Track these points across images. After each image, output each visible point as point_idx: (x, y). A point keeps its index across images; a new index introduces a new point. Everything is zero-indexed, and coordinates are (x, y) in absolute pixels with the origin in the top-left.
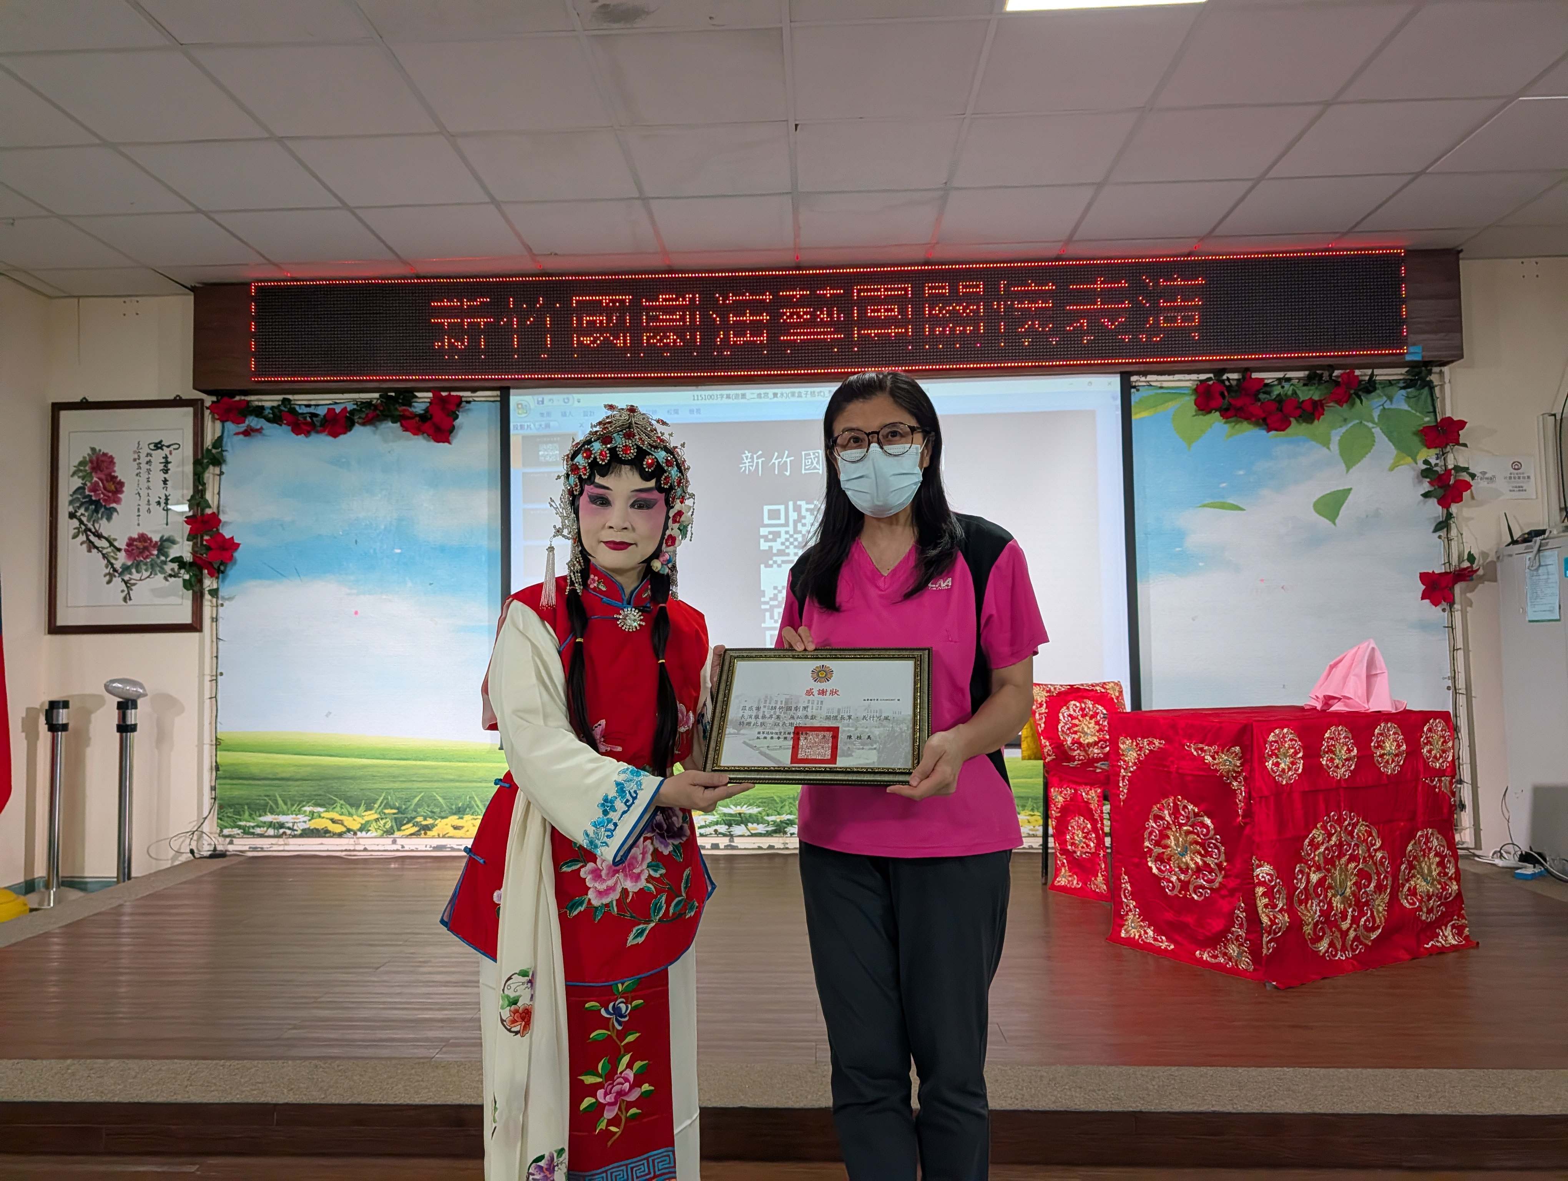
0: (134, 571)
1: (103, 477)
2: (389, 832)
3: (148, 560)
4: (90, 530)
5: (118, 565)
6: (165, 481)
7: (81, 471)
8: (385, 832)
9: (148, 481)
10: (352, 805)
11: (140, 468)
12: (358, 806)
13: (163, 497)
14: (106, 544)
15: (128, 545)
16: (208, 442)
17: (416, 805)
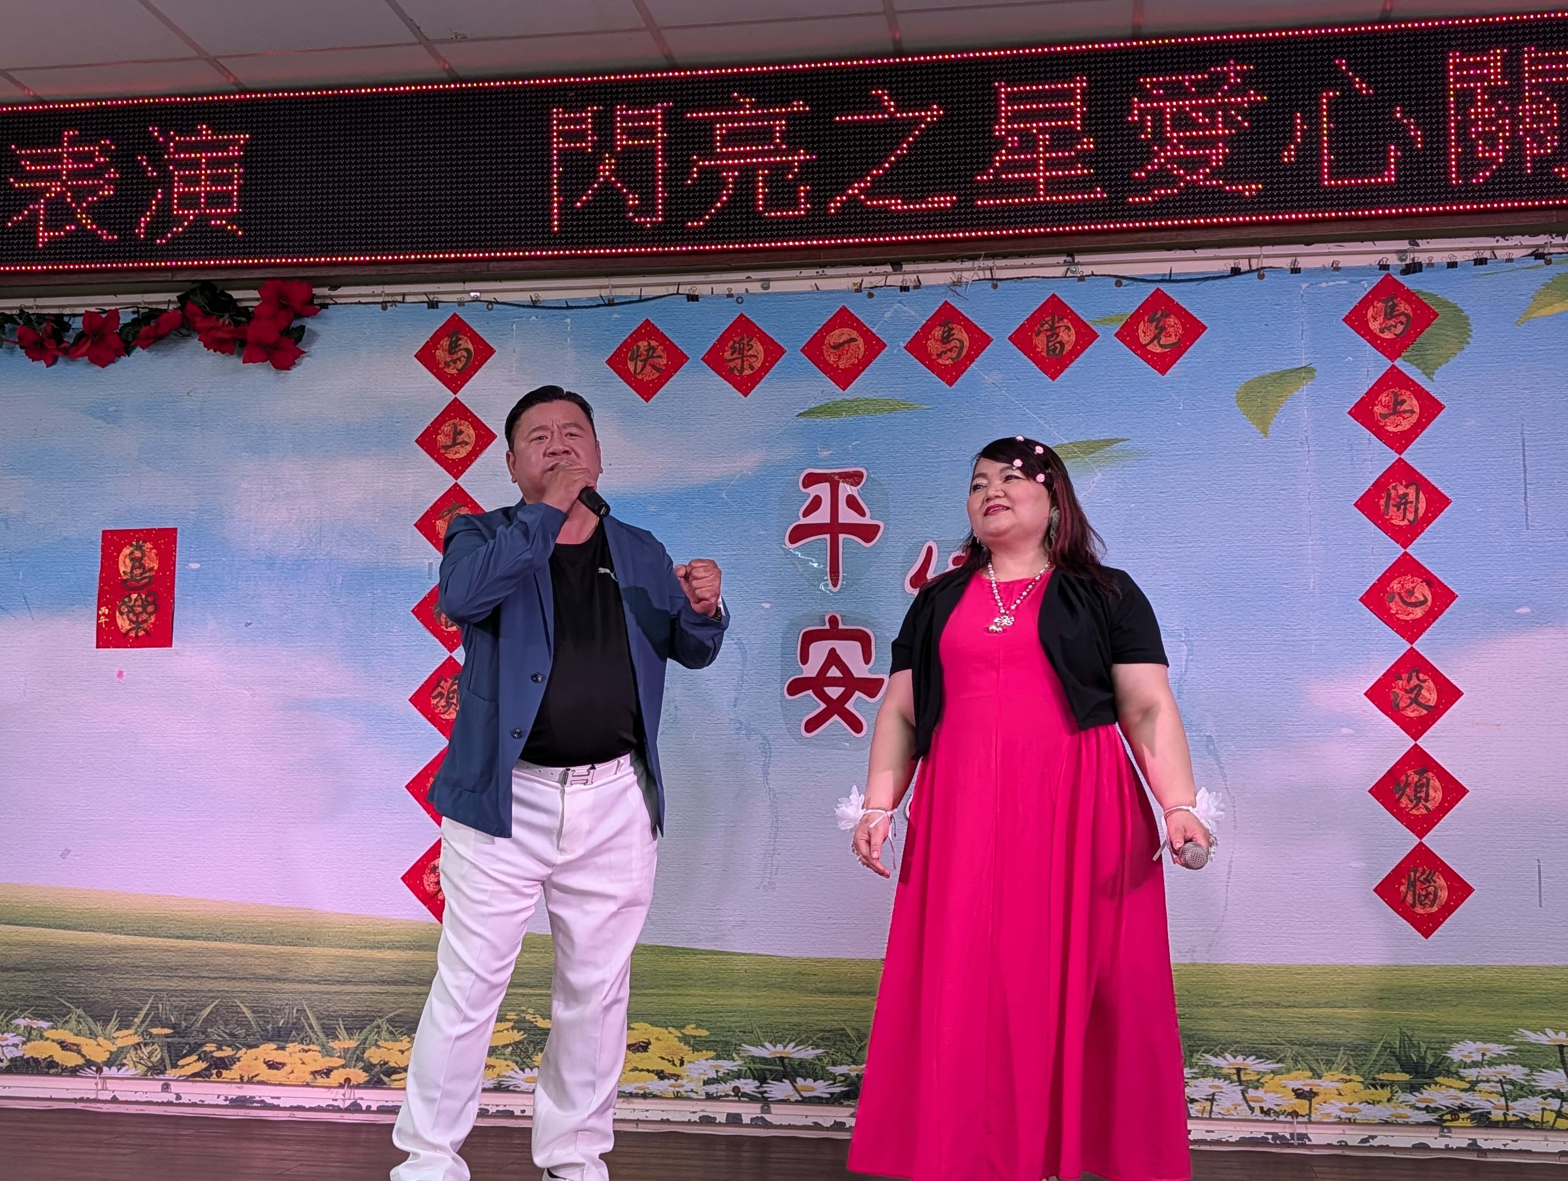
2: (156, 1070)
8: (149, 1068)
10: (96, 1018)
12: (106, 1022)
17: (206, 1020)
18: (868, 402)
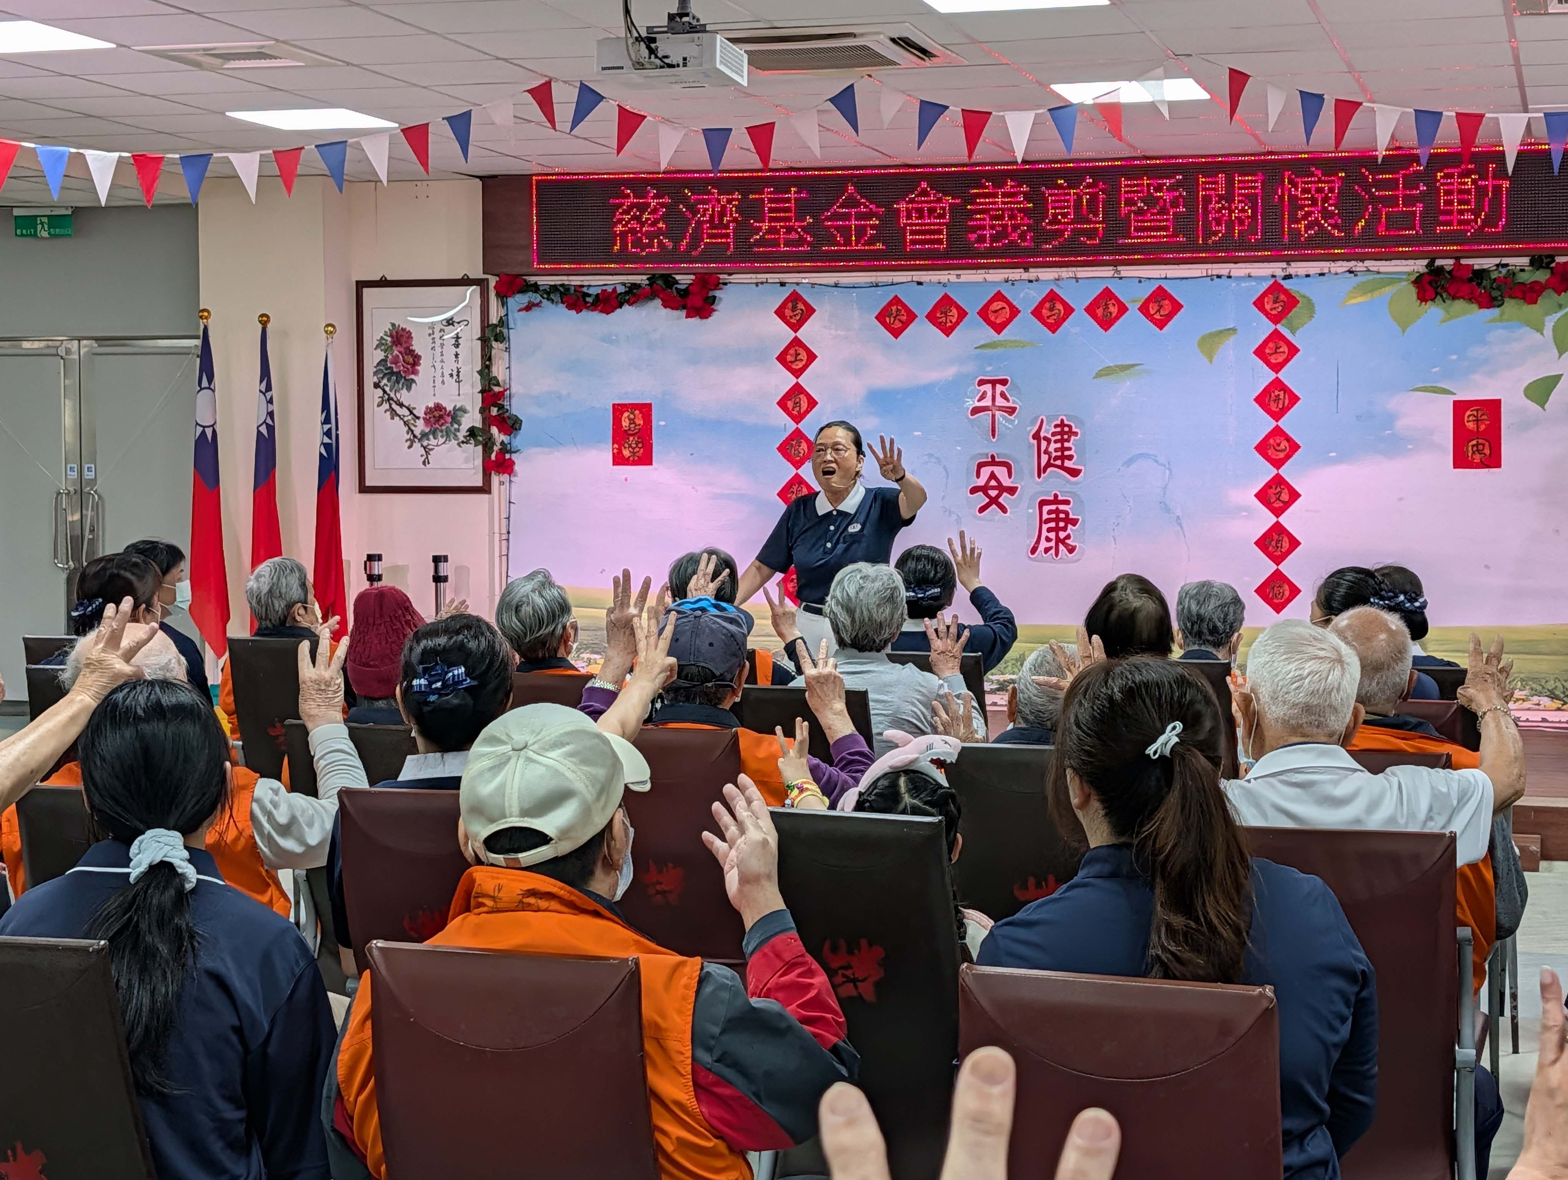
0: (431, 437)
1: (402, 350)
3: (444, 428)
4: (392, 399)
5: (417, 432)
6: (457, 355)
7: (383, 344)
9: (442, 355)
11: (434, 342)
13: (455, 371)
14: (407, 413)
15: (426, 414)
16: (494, 320)
18: (1011, 342)
